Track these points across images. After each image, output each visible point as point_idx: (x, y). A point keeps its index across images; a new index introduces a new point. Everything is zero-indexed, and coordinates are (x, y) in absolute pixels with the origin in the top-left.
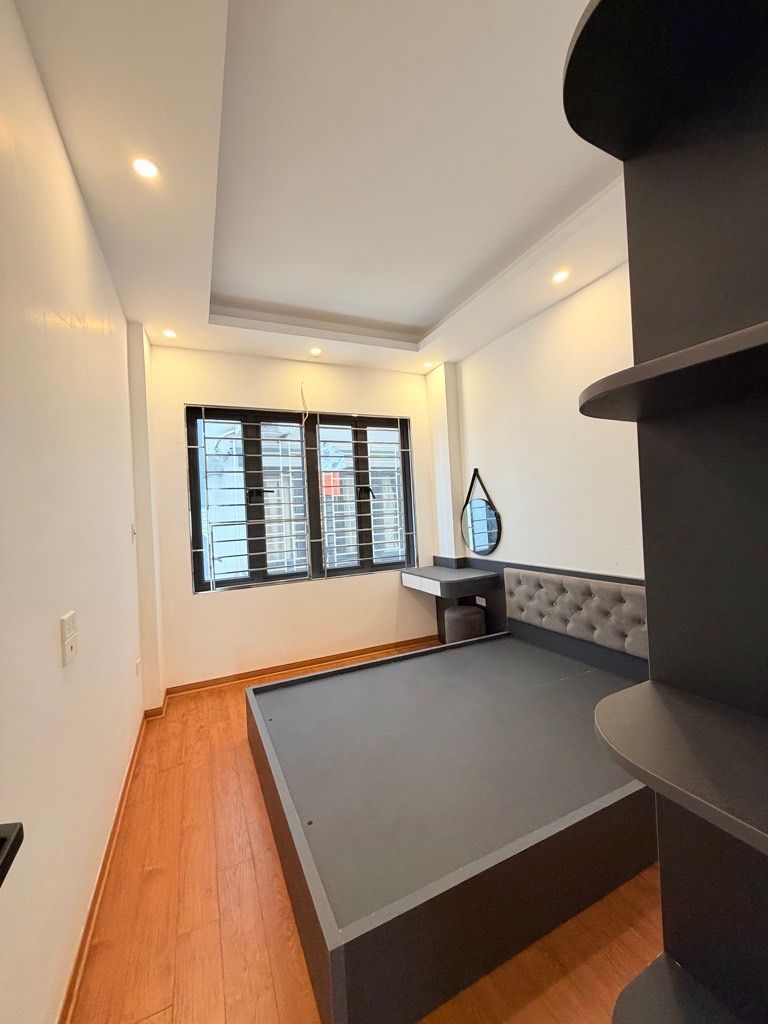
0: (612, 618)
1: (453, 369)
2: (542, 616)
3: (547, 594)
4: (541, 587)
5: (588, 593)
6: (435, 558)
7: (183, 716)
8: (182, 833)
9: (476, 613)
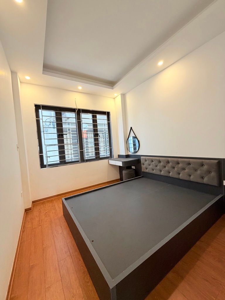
0: (176, 169)
1: (123, 96)
2: (153, 170)
3: (155, 163)
4: (153, 161)
5: (168, 162)
6: (118, 155)
7: (39, 209)
8: (43, 250)
9: (132, 171)
